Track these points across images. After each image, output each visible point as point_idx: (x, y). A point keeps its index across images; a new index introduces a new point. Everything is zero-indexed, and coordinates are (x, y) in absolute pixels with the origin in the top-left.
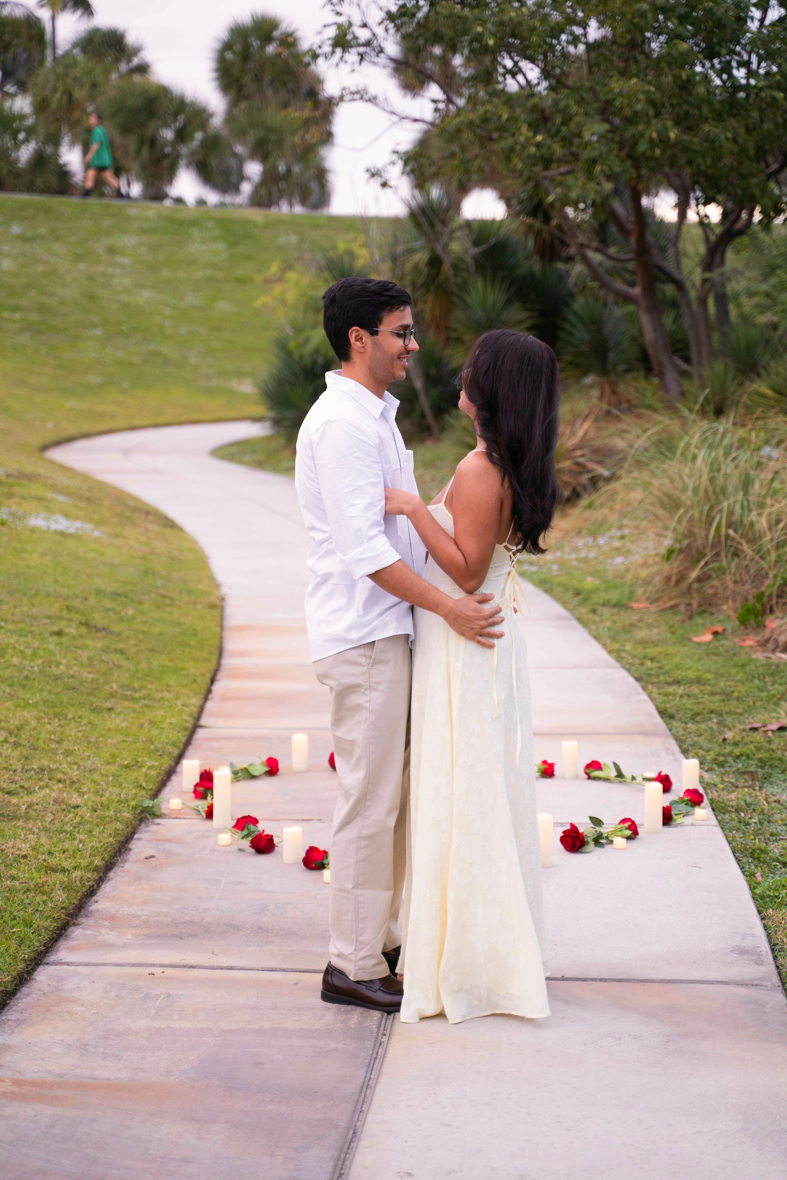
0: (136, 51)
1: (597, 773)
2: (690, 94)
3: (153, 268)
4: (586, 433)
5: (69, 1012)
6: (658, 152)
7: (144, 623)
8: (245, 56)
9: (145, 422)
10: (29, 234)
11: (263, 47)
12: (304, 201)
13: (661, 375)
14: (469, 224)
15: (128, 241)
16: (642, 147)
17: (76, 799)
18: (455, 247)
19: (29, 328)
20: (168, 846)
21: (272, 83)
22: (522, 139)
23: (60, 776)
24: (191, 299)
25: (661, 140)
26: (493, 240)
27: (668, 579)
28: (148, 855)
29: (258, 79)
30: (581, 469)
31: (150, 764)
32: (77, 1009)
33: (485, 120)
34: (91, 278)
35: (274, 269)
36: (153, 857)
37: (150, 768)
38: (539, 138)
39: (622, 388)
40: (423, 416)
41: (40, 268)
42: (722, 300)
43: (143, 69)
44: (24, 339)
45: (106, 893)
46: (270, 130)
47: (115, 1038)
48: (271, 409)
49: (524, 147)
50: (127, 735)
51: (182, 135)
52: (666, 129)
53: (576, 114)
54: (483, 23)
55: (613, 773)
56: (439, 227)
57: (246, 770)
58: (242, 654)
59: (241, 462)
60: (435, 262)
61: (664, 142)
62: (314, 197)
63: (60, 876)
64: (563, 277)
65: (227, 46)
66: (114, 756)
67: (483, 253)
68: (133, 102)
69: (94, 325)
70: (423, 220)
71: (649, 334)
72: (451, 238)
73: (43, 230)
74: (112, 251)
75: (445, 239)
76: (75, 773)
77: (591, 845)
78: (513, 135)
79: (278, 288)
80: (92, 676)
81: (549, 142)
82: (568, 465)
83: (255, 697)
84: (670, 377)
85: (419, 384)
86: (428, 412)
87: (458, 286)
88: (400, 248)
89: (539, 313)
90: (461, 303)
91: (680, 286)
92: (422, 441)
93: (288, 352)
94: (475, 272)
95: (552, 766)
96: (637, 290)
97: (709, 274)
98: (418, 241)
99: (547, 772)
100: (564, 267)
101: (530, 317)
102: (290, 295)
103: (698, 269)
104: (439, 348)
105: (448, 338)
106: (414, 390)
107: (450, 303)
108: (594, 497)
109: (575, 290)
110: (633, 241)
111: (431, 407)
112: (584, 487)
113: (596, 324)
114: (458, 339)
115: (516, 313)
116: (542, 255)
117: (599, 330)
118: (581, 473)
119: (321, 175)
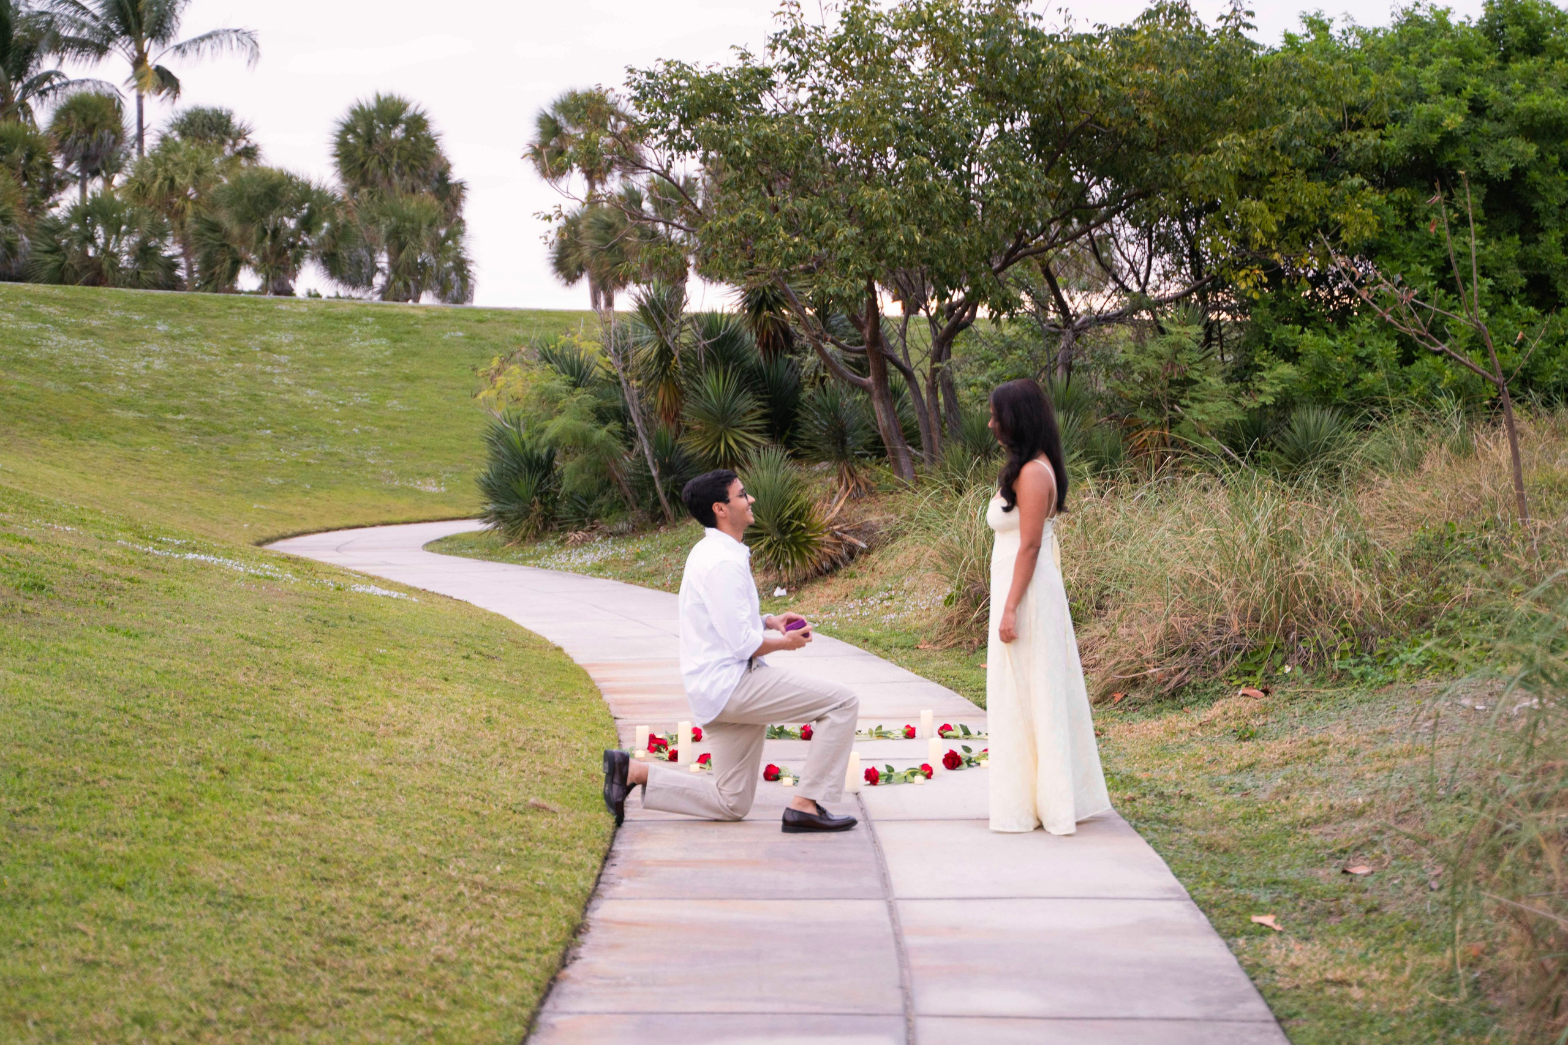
0: (241, 134)
1: (949, 733)
2: (931, 202)
3: (314, 366)
4: (842, 510)
8: (369, 139)
9: (337, 524)
10: (176, 331)
11: (388, 130)
14: (696, 317)
15: (284, 338)
16: (891, 249)
18: (685, 339)
19: (195, 429)
21: (399, 166)
22: (781, 240)
24: (358, 398)
25: (907, 243)
26: (722, 333)
27: (950, 621)
29: (385, 164)
30: (839, 541)
33: (745, 223)
34: (249, 377)
35: (495, 363)
38: (797, 239)
39: (862, 474)
40: (657, 503)
41: (195, 367)
42: (950, 388)
43: (250, 153)
44: (192, 440)
46: (404, 219)
49: (783, 248)
51: (307, 225)
52: (912, 233)
54: (739, 138)
55: (961, 733)
56: (668, 320)
59: (465, 555)
60: (665, 354)
61: (910, 244)
62: (455, 291)
64: (795, 368)
65: (348, 128)
67: (713, 345)
68: (252, 190)
69: (262, 426)
70: (653, 314)
71: (882, 419)
72: (681, 330)
73: (190, 328)
74: (267, 349)
75: (675, 332)
77: (965, 765)
78: (772, 237)
79: (501, 381)
81: (805, 243)
82: (827, 537)
83: (642, 703)
84: (904, 461)
85: (654, 473)
86: (664, 500)
87: (688, 376)
88: (631, 340)
89: (771, 403)
90: (691, 393)
91: (909, 375)
92: (657, 529)
93: (510, 445)
94: (707, 363)
95: (913, 730)
96: (870, 380)
97: (937, 365)
98: (647, 334)
99: (910, 734)
100: (796, 358)
101: (760, 407)
102: (517, 388)
103: (928, 360)
104: (671, 437)
105: (679, 427)
106: (652, 478)
107: (679, 394)
108: (853, 567)
109: (804, 379)
110: (867, 333)
111: (666, 494)
112: (842, 559)
113: (833, 412)
114: (688, 429)
115: (747, 402)
116: (765, 346)
117: (836, 417)
118: (838, 545)
119: (461, 266)
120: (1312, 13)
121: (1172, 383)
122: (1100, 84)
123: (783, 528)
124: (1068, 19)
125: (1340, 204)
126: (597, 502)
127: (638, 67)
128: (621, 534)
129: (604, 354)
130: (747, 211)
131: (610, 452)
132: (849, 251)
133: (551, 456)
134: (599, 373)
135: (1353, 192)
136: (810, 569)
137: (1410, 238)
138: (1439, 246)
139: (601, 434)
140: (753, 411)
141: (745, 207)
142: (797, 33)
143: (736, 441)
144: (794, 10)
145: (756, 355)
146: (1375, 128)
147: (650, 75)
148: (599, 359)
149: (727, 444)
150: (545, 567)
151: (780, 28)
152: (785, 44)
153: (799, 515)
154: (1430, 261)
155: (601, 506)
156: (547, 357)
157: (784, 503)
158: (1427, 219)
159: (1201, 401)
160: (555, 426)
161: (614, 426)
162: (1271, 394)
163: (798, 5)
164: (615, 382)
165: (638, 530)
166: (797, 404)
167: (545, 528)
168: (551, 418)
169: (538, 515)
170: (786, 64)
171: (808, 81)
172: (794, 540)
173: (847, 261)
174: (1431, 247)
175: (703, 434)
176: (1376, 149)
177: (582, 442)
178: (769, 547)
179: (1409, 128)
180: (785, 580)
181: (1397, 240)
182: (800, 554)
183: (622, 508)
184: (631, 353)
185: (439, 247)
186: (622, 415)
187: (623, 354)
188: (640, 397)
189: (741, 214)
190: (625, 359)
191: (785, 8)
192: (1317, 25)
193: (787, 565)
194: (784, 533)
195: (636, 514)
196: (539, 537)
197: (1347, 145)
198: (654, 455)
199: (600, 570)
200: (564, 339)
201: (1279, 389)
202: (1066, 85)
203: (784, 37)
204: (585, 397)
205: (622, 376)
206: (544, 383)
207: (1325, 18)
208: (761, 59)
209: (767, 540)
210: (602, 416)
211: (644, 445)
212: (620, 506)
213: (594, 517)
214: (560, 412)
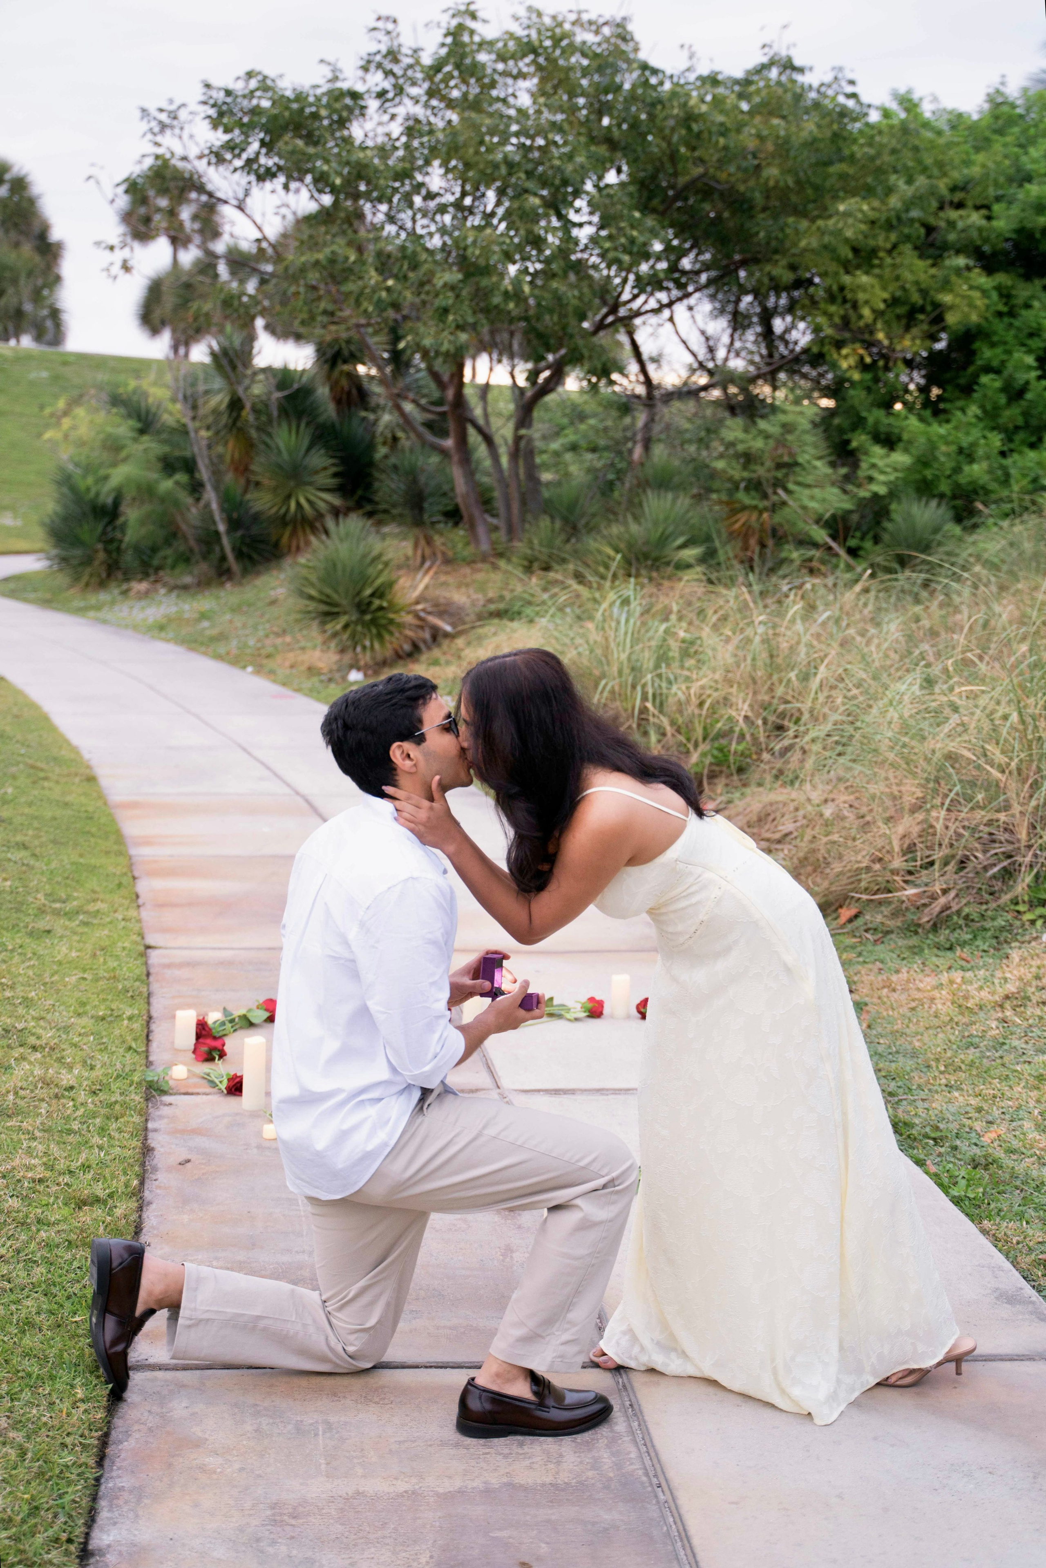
5: (202, 1468)
6: (511, 305)
7: (30, 804)
12: (39, 337)
13: (472, 527)
14: (268, 370)
17: (66, 1078)
18: (257, 390)
20: (200, 1141)
22: (372, 282)
23: (32, 1040)
26: (296, 386)
28: (181, 1159)
30: (422, 624)
31: (128, 1012)
32: (212, 1461)
33: (332, 261)
35: (61, 404)
36: (188, 1161)
37: (130, 1018)
38: (390, 283)
39: (438, 540)
40: (223, 558)
42: (531, 457)
45: (153, 1228)
47: (293, 1522)
48: (56, 546)
49: (374, 291)
50: (84, 971)
53: (426, 261)
56: (240, 367)
57: (244, 1018)
58: (147, 842)
59: (26, 600)
60: (236, 404)
62: (49, 336)
63: (98, 1212)
64: (370, 426)
66: (83, 1004)
67: (288, 398)
70: (225, 362)
71: (461, 485)
72: (253, 381)
75: (247, 382)
76: (48, 1035)
78: (362, 278)
79: (66, 422)
80: (8, 883)
81: (399, 287)
82: (409, 619)
83: (193, 903)
84: (481, 530)
85: (222, 528)
86: (230, 556)
87: (259, 429)
88: (201, 388)
89: (344, 461)
90: (262, 447)
91: (488, 440)
92: (222, 584)
93: (73, 489)
94: (279, 416)
95: (601, 1004)
96: (449, 443)
97: (523, 432)
98: (218, 383)
99: (595, 1011)
100: (372, 417)
101: (333, 465)
102: (83, 431)
103: (511, 425)
104: (239, 491)
105: (248, 482)
106: (217, 533)
107: (249, 446)
108: (436, 653)
109: (379, 440)
110: (450, 393)
111: (233, 549)
112: (425, 641)
113: (412, 475)
114: (257, 484)
115: (319, 459)
116: (338, 402)
117: (415, 481)
118: (422, 628)
119: (55, 314)
120: (902, 90)
121: (779, 466)
122: (724, 131)
123: (363, 607)
124: (691, 56)
125: (946, 285)
126: (162, 553)
127: (216, 82)
128: (185, 588)
129: (174, 400)
130: (335, 247)
131: (176, 503)
132: (448, 299)
133: (117, 503)
134: (168, 419)
135: (958, 271)
136: (389, 653)
137: (1011, 325)
138: (1039, 336)
139: (167, 485)
140: (325, 469)
141: (333, 243)
142: (393, 55)
143: (309, 501)
144: (390, 26)
145: (329, 411)
146: (977, 208)
147: (228, 93)
148: (170, 406)
149: (298, 504)
150: (104, 622)
151: (373, 47)
152: (379, 66)
153: (379, 593)
154: (1030, 351)
155: (165, 558)
156: (116, 401)
157: (365, 580)
158: (1028, 306)
159: (808, 486)
160: (119, 475)
161: (181, 477)
162: (884, 483)
163: (395, 21)
164: (184, 431)
165: (203, 584)
166: (371, 464)
167: (109, 575)
168: (114, 465)
169: (102, 563)
170: (379, 89)
171: (401, 111)
172: (374, 622)
173: (446, 311)
174: (1031, 335)
175: (275, 489)
176: (980, 230)
177: (147, 492)
178: (346, 626)
179: (1015, 210)
180: (362, 663)
181: (999, 326)
182: (380, 636)
183: (187, 560)
184: (200, 402)
185: (37, 297)
186: (189, 466)
187: (192, 403)
188: (209, 447)
189: (327, 251)
190: (194, 407)
191: (380, 24)
192: (908, 103)
193: (364, 648)
194: (363, 612)
195: (203, 567)
196: (102, 584)
197: (952, 224)
198: (222, 509)
199: (161, 628)
200: (132, 384)
201: (892, 478)
202: (689, 129)
203: (378, 58)
204: (150, 446)
205: (191, 426)
206: (109, 429)
207: (916, 96)
208: (352, 80)
209: (343, 620)
210: (169, 466)
211: (210, 495)
212: (186, 559)
213: (158, 569)
214: (125, 460)
